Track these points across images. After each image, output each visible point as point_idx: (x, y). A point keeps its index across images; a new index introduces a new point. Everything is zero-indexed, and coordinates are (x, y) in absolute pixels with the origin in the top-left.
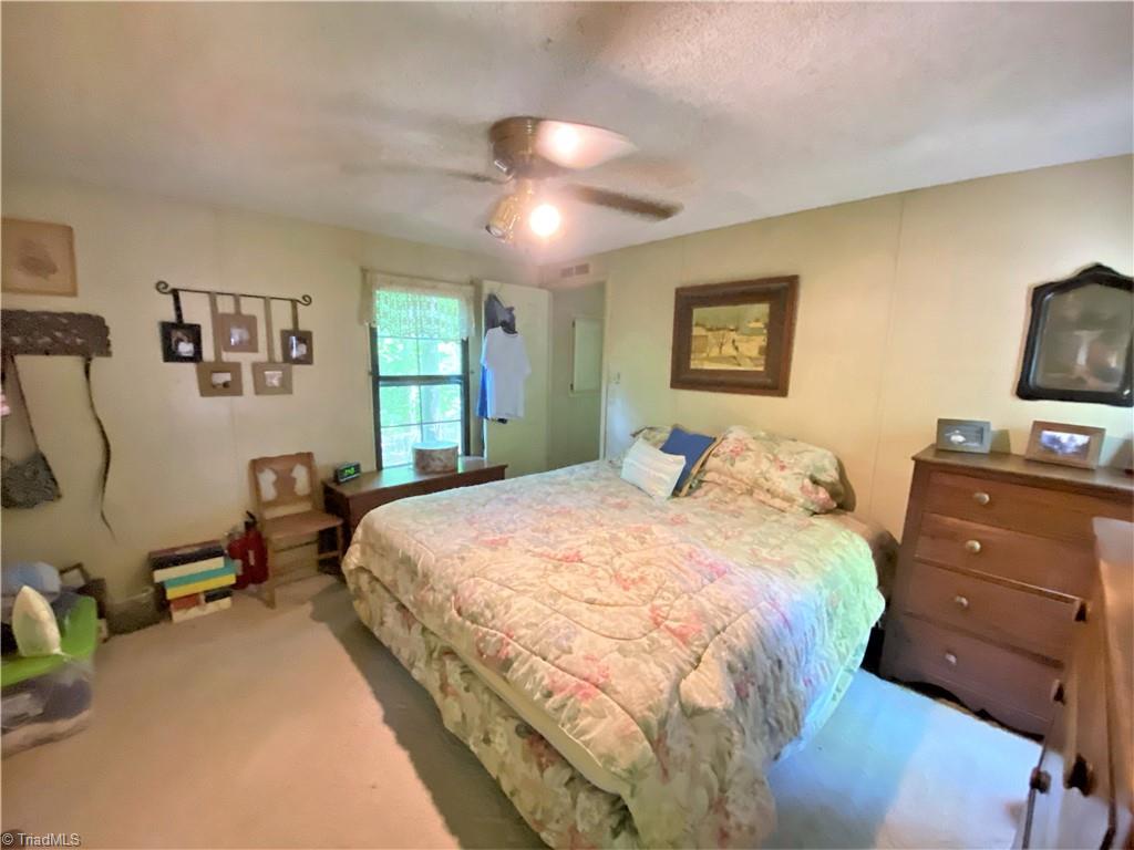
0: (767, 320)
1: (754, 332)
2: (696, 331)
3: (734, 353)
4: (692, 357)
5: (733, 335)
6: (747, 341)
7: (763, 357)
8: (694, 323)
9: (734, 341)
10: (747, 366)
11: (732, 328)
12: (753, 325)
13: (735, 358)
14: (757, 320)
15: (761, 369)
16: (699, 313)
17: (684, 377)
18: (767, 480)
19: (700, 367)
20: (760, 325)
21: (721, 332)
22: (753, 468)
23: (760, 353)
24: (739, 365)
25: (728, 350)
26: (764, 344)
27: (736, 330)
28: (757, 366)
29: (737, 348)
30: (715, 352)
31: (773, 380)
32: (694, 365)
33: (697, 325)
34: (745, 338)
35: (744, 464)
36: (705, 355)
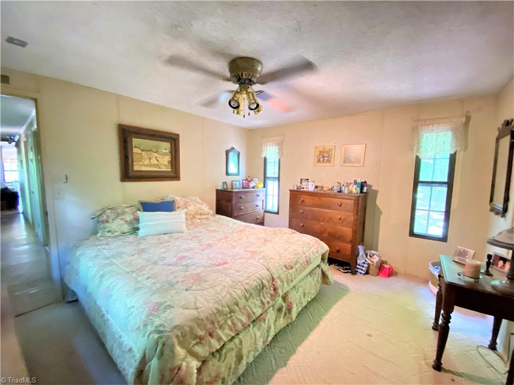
0: (170, 150)
1: (165, 154)
2: (135, 150)
3: (157, 163)
4: (134, 164)
5: (156, 154)
6: (162, 158)
7: (170, 165)
8: (133, 146)
9: (156, 157)
10: (164, 169)
11: (155, 151)
12: (164, 151)
13: (157, 165)
14: (166, 149)
15: (170, 170)
16: (136, 141)
17: (128, 174)
19: (139, 169)
20: (167, 151)
21: (149, 152)
23: (168, 163)
24: (160, 168)
25: (154, 161)
26: (170, 159)
27: (157, 152)
28: (167, 168)
29: (158, 161)
30: (147, 162)
31: (174, 175)
32: (136, 168)
33: (135, 147)
34: (161, 156)
36: (142, 163)
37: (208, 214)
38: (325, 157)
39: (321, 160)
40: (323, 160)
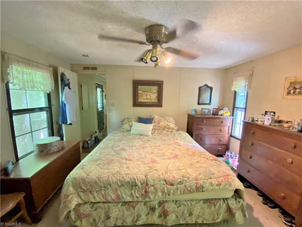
0: (157, 90)
1: (154, 93)
2: (139, 92)
3: (150, 98)
4: (139, 98)
5: (149, 93)
6: (153, 95)
7: (157, 99)
8: (139, 90)
9: (150, 95)
10: (153, 101)
11: (149, 91)
12: (154, 91)
13: (150, 99)
14: (155, 90)
15: (157, 101)
16: (140, 87)
17: (136, 104)
18: (168, 126)
19: (141, 101)
20: (156, 91)
21: (146, 92)
22: (164, 124)
23: (156, 98)
24: (151, 100)
25: (148, 97)
26: (157, 96)
27: (150, 92)
28: (155, 100)
29: (150, 96)
30: (145, 97)
31: (159, 104)
32: (139, 101)
33: (140, 90)
34: (152, 94)
35: (162, 123)
36: (142, 98)
37: (173, 129)
38: (296, 89)
39: (292, 92)
40: (294, 92)
